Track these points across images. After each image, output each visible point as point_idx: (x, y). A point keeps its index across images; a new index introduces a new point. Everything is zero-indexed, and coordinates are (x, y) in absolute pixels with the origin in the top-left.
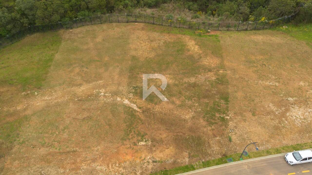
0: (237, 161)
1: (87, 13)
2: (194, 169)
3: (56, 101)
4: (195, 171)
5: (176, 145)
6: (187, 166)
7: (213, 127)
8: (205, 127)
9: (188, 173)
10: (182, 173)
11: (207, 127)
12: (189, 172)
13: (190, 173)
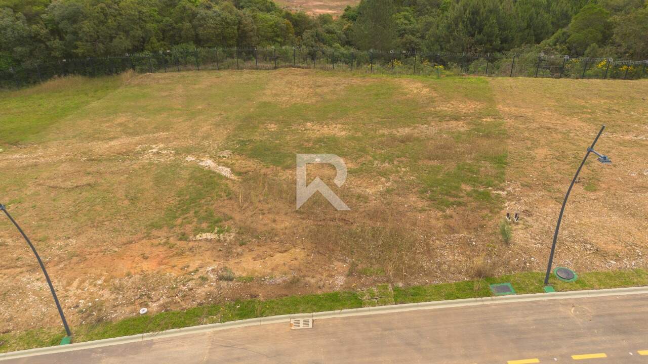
0: (532, 292)
1: (192, 47)
2: (359, 304)
3: (34, 161)
4: (360, 309)
5: (314, 245)
6: (336, 294)
7: (448, 212)
8: (422, 211)
9: (335, 314)
10: (310, 313)
11: (430, 210)
12: (339, 311)
13: (340, 313)
